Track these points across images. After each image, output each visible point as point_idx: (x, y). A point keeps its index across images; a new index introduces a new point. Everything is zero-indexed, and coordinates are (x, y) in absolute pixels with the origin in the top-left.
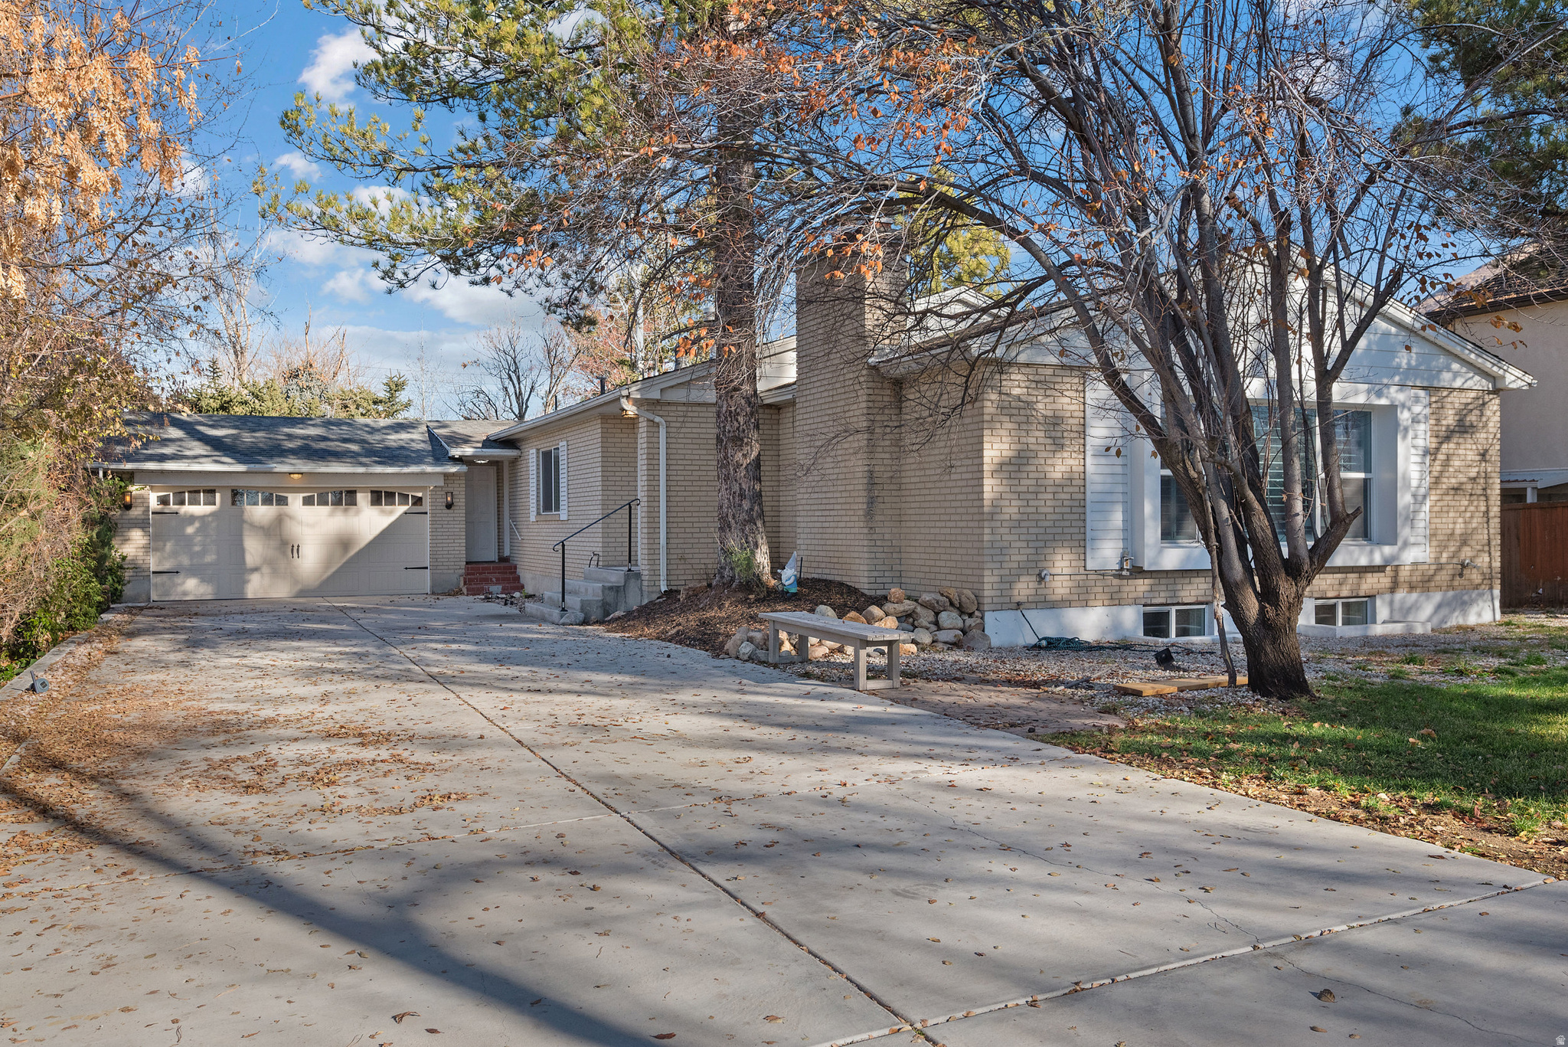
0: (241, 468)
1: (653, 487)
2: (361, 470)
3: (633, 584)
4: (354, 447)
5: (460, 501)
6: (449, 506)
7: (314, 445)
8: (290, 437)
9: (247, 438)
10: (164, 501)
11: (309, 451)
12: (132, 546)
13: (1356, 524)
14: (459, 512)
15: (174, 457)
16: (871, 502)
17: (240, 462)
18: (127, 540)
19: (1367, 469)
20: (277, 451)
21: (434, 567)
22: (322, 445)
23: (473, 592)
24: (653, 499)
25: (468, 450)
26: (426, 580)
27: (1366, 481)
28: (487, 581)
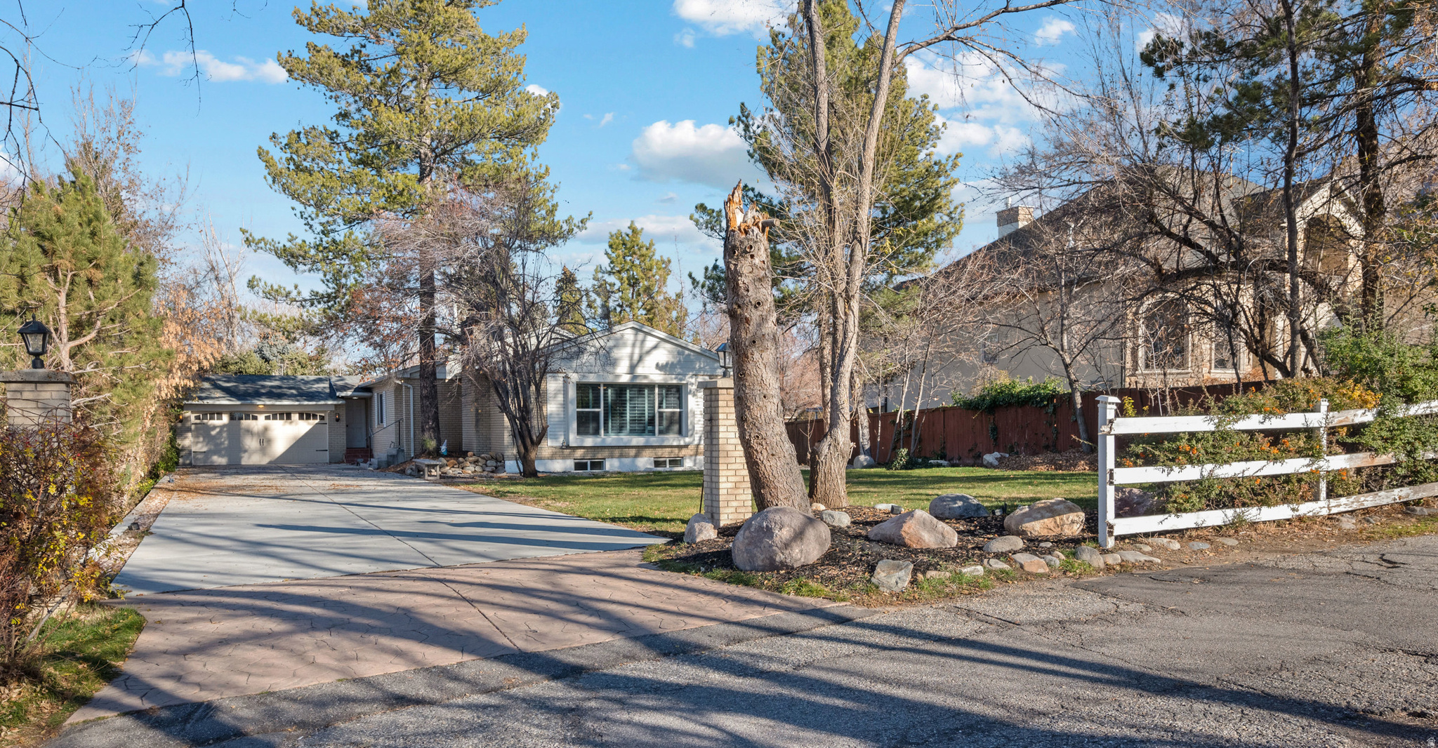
0: (239, 403)
1: (408, 414)
2: (297, 403)
3: (401, 454)
4: (294, 392)
5: (343, 418)
6: (338, 420)
7: (274, 390)
8: (263, 387)
9: (242, 387)
10: (198, 418)
11: (271, 394)
12: (187, 441)
13: (676, 427)
14: (343, 423)
15: (206, 398)
16: (477, 421)
17: (239, 400)
18: (186, 438)
19: (680, 407)
20: (258, 395)
21: (330, 450)
22: (279, 391)
23: (348, 462)
24: (408, 419)
25: (349, 393)
26: (326, 457)
27: (680, 413)
28: (357, 457)
